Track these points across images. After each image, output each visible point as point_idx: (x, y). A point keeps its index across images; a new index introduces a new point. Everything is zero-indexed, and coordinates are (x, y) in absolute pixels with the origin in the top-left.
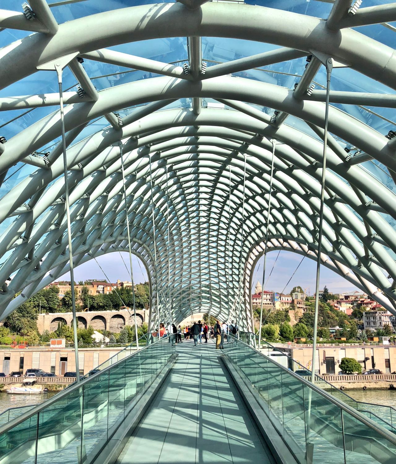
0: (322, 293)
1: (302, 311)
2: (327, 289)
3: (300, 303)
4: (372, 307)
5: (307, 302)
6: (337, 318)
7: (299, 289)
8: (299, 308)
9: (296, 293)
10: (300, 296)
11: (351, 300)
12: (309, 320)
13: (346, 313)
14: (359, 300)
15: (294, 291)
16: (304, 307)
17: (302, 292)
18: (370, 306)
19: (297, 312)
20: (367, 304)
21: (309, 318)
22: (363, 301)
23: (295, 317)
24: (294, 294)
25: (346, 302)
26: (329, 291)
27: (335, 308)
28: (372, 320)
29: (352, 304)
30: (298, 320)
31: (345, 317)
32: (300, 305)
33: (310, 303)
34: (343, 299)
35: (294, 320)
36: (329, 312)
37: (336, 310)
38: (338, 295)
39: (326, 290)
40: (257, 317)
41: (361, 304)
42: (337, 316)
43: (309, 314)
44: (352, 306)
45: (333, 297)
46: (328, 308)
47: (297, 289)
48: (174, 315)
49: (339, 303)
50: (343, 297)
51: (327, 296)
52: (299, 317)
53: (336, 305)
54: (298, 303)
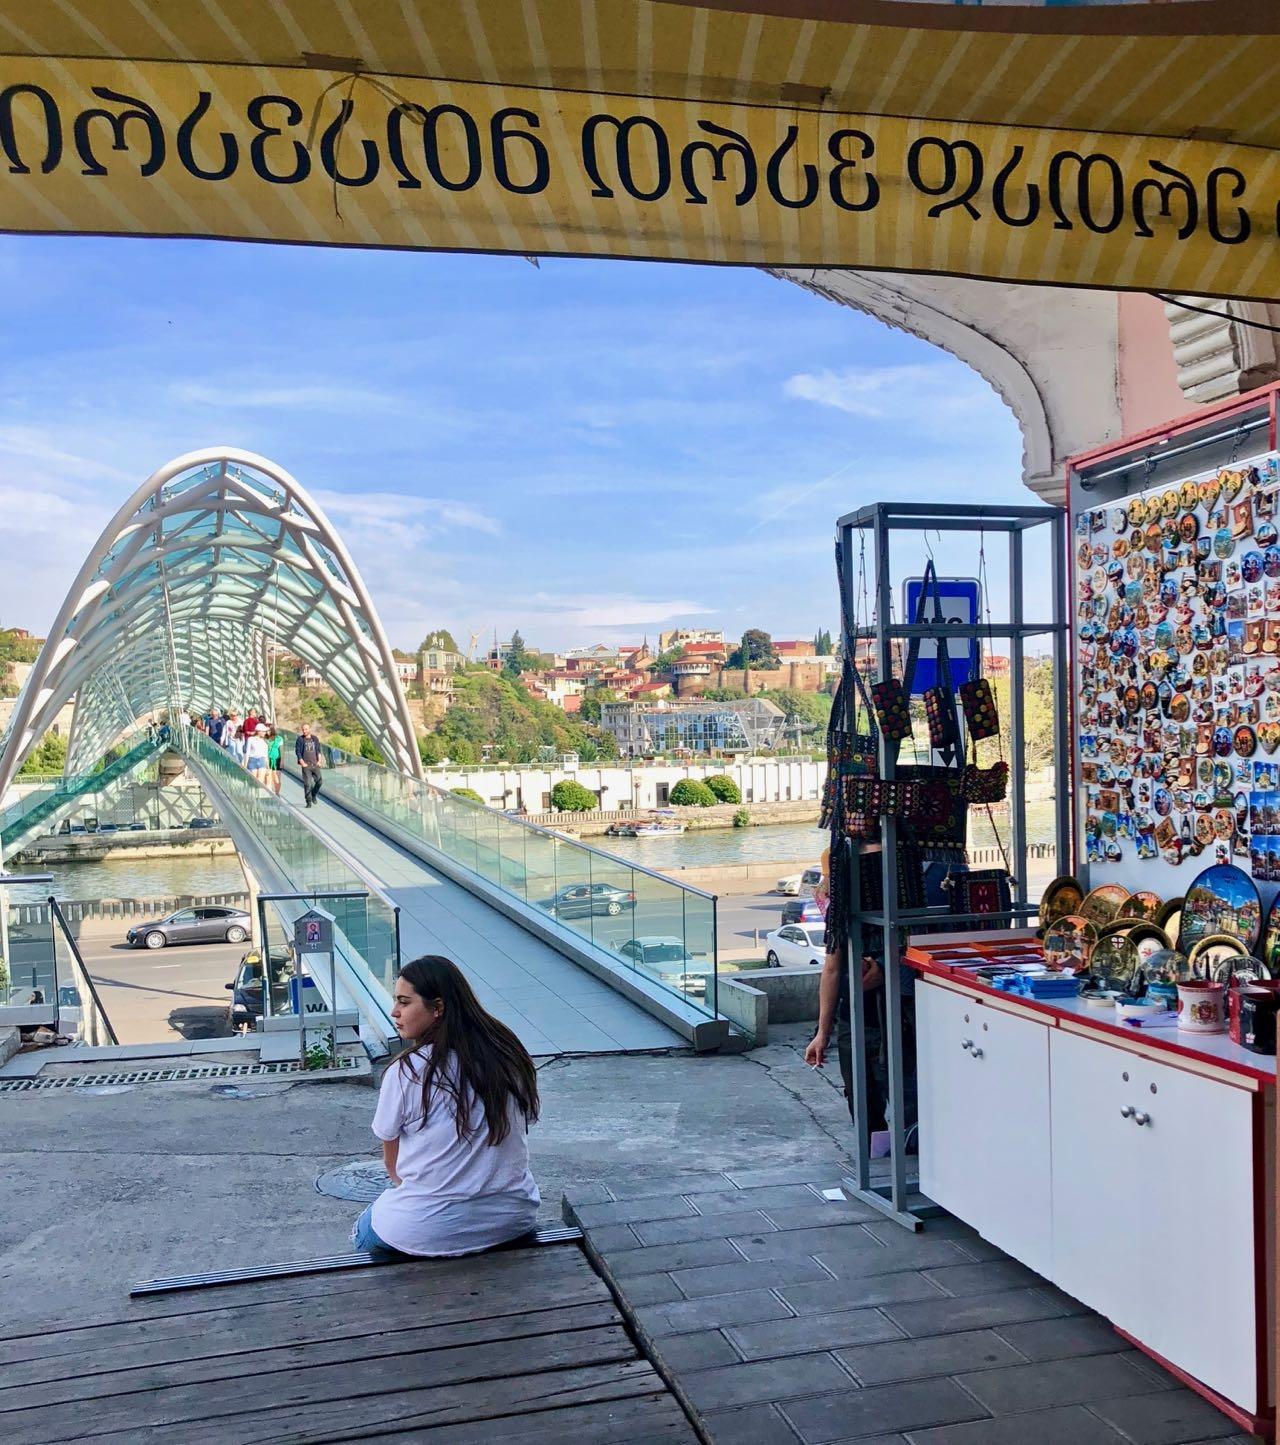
0: (508, 650)
1: (446, 702)
2: (520, 641)
3: (437, 680)
4: (631, 691)
5: (459, 678)
6: (534, 720)
7: (442, 641)
8: (436, 693)
9: (432, 651)
10: (442, 658)
11: (583, 670)
12: (462, 725)
13: (562, 706)
14: (602, 672)
15: (427, 645)
16: (451, 690)
17: (450, 646)
18: (626, 688)
19: (431, 705)
20: (620, 681)
21: (462, 719)
22: (610, 674)
23: (426, 717)
24: (427, 654)
25: (569, 678)
26: (526, 646)
27: (533, 694)
28: (621, 723)
29: (583, 682)
30: (433, 726)
31: (556, 716)
32: (439, 685)
33: (467, 681)
34: (561, 669)
35: (423, 727)
36: (515, 703)
37: (534, 700)
38: (551, 656)
39: (517, 643)
40: (320, 719)
41: (605, 683)
42: (536, 715)
43: (461, 709)
44: (582, 687)
45: (534, 663)
46: (513, 693)
47: (435, 639)
48: (115, 714)
49: (549, 678)
50: (564, 664)
51: (519, 659)
52: (435, 719)
53: (538, 684)
54: (432, 681)
